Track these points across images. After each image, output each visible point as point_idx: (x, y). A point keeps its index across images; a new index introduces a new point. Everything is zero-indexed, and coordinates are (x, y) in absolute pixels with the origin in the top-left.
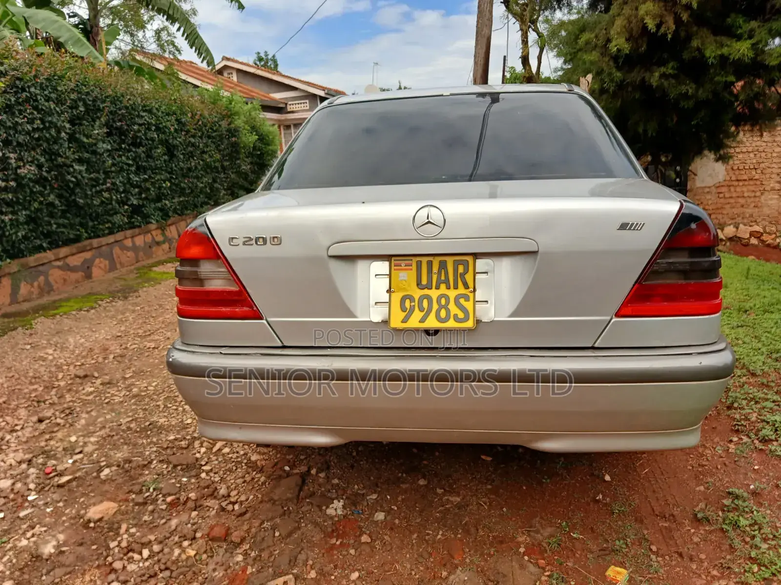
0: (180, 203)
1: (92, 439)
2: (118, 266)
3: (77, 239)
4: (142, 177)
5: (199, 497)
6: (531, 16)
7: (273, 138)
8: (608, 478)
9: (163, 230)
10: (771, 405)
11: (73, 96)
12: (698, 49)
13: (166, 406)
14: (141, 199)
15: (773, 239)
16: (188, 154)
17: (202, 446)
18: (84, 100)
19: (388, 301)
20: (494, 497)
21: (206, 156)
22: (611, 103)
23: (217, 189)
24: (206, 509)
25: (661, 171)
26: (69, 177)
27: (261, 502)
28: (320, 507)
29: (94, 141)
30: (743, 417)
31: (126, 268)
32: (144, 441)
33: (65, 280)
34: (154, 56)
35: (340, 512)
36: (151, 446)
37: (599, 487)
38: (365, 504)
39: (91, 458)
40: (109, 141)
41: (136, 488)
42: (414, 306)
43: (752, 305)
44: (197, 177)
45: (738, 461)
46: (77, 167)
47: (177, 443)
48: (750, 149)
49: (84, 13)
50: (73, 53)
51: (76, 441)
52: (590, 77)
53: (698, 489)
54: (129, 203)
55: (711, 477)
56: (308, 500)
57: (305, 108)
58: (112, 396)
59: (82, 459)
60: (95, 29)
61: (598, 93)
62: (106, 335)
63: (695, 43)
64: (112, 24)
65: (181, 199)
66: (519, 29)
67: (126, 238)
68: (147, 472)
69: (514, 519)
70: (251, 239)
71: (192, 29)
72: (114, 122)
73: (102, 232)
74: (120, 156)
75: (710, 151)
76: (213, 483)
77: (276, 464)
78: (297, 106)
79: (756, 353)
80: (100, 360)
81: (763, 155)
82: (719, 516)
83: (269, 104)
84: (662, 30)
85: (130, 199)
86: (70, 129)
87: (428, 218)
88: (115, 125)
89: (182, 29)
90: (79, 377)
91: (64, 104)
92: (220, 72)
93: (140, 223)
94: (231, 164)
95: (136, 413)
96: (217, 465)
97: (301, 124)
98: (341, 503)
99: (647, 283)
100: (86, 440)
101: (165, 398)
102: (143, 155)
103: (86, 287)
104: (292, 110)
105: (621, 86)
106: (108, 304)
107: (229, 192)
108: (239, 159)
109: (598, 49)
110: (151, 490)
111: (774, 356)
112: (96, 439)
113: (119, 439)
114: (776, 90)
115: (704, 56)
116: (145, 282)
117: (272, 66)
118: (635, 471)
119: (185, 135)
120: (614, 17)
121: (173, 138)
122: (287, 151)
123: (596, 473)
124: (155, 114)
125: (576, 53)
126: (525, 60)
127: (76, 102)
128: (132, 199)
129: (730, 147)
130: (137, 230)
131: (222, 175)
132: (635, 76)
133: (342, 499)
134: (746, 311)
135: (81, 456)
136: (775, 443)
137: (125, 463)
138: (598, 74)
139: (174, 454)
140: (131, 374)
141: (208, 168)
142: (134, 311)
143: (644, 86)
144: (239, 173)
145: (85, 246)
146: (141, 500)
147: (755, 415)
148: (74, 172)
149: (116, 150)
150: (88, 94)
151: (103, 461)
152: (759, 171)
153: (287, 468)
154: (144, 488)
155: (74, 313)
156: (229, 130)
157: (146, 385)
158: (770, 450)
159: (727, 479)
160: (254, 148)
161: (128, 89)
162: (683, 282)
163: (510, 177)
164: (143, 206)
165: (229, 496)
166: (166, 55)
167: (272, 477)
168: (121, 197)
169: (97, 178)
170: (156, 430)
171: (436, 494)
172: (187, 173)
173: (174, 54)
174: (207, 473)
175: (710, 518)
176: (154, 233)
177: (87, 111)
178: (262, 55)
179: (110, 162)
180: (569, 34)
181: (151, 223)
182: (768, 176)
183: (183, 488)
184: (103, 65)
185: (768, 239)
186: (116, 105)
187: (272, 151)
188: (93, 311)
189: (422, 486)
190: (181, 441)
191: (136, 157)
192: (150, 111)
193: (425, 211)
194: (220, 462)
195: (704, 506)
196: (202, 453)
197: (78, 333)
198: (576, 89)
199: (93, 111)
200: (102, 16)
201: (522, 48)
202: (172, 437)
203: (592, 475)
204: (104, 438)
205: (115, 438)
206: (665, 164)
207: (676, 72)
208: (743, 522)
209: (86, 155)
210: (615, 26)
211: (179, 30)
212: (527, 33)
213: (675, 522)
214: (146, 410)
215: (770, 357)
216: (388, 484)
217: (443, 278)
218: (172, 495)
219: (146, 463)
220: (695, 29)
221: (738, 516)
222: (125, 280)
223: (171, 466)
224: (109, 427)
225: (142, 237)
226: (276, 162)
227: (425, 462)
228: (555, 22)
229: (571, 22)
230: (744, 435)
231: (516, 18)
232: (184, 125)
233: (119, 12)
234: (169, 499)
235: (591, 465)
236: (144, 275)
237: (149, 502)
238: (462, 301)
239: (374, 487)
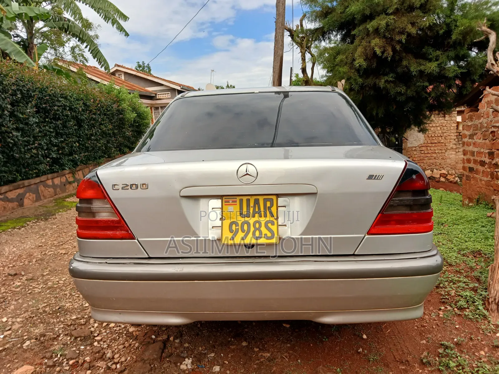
0: (85, 156)
1: (18, 320)
2: (42, 198)
3: (14, 181)
4: (60, 140)
5: (93, 360)
6: (307, 44)
7: (147, 115)
8: (365, 337)
9: (73, 174)
10: (464, 285)
11: (13, 88)
12: (406, 66)
13: (71, 294)
14: (59, 154)
15: (453, 178)
16: (90, 125)
17: (95, 323)
18: (21, 91)
19: (221, 225)
20: (292, 352)
21: (102, 127)
22: (356, 97)
23: (110, 147)
24: (97, 368)
25: (387, 137)
26: (9, 140)
27: (136, 362)
28: (175, 364)
29: (27, 117)
30: (446, 293)
31: (47, 199)
32: (55, 320)
33: (5, 208)
34: (70, 63)
35: (189, 367)
36: (60, 324)
37: (360, 343)
38: (207, 360)
39: (17, 333)
40: (37, 117)
41: (48, 355)
42: (238, 229)
43: (445, 220)
44: (96, 140)
45: (445, 322)
46: (15, 133)
47: (78, 321)
48: (438, 125)
49: (24, 35)
50: (14, 60)
51: (6, 321)
52: (343, 81)
53: (422, 342)
54: (51, 157)
55: (430, 334)
56: (168, 359)
57: (168, 97)
58: (33, 288)
59: (10, 334)
60: (30, 46)
61: (349, 90)
62: (32, 245)
63: (405, 63)
64: (42, 43)
65: (86, 154)
66: (300, 52)
67: (48, 179)
68: (56, 343)
69: (305, 367)
70: (127, 185)
71: (95, 47)
72: (41, 104)
73: (31, 176)
74: (44, 126)
75: (415, 126)
76: (102, 349)
77: (146, 334)
78: (163, 95)
79: (451, 251)
80: (26, 263)
81: (445, 128)
82: (436, 360)
83: (144, 94)
84: (385, 55)
85: (51, 154)
86: (11, 109)
87: (246, 172)
88: (41, 107)
89: (89, 47)
90: (11, 275)
91: (7, 93)
92: (113, 74)
93: (58, 170)
94: (119, 131)
95: (50, 300)
96: (106, 335)
97: (165, 107)
98: (190, 361)
99: (386, 213)
100: (14, 320)
101: (71, 289)
102: (60, 126)
103: (19, 212)
104: (160, 98)
105: (362, 87)
106: (34, 224)
107: (118, 149)
108: (125, 128)
109: (348, 65)
110: (59, 356)
111: (462, 253)
112: (21, 320)
113: (37, 320)
114: (453, 91)
115: (409, 70)
116: (61, 209)
117: (147, 71)
118: (382, 331)
119: (89, 113)
120: (357, 46)
121: (81, 115)
122: (156, 123)
123: (357, 333)
124: (69, 100)
125: (334, 67)
126: (304, 70)
127: (15, 91)
128: (53, 154)
129: (427, 124)
130: (55, 175)
131: (113, 139)
132: (370, 81)
133: (191, 357)
134: (443, 224)
135: (10, 332)
136: (467, 310)
137: (41, 337)
138: (348, 80)
139: (75, 329)
140: (48, 272)
141: (104, 134)
142: (52, 228)
143: (375, 87)
144: (125, 137)
145: (19, 185)
146: (51, 364)
147: (454, 291)
148: (12, 137)
149: (42, 122)
150: (24, 86)
151: (25, 336)
152: (443, 138)
153: (153, 337)
154: (54, 355)
155: (10, 230)
156: (118, 110)
157: (58, 280)
158: (465, 315)
159: (440, 335)
160: (134, 121)
161: (51, 83)
162: (410, 212)
163: (297, 145)
164: (60, 158)
165: (113, 358)
166: (78, 62)
167: (143, 343)
168: (45, 153)
169: (29, 140)
170: (63, 312)
171: (254, 352)
172: (90, 137)
173: (83, 62)
174: (99, 342)
175: (431, 362)
176: (67, 176)
177: (23, 97)
178: (141, 63)
179: (38, 130)
180: (330, 55)
181: (65, 169)
182: (448, 140)
183: (81, 353)
184: (35, 68)
185: (451, 178)
186: (42, 94)
187: (146, 123)
188: (23, 229)
189: (245, 346)
190: (81, 319)
191: (55, 127)
192: (66, 98)
193: (244, 167)
194: (107, 334)
195: (426, 354)
196: (95, 327)
197: (12, 244)
198: (337, 90)
199: (27, 97)
200: (36, 38)
201: (302, 63)
202: (74, 317)
203: (355, 335)
204: (27, 319)
205: (35, 318)
206: (388, 133)
207: (394, 79)
208: (452, 364)
209: (21, 126)
210: (357, 52)
211: (86, 47)
212: (304, 54)
213: (409, 365)
214: (57, 297)
215: (459, 253)
216: (222, 346)
217: (257, 210)
218: (73, 359)
219: (56, 336)
220: (404, 54)
221: (449, 360)
222: (46, 207)
223: (73, 338)
224: (31, 311)
225: (59, 178)
226: (149, 130)
227: (246, 330)
228: (321, 48)
229: (332, 49)
230: (448, 305)
231: (298, 45)
232: (89, 106)
233: (47, 35)
234: (71, 362)
235: (354, 328)
236: (60, 204)
237: (57, 364)
238: (270, 225)
239: (213, 348)
